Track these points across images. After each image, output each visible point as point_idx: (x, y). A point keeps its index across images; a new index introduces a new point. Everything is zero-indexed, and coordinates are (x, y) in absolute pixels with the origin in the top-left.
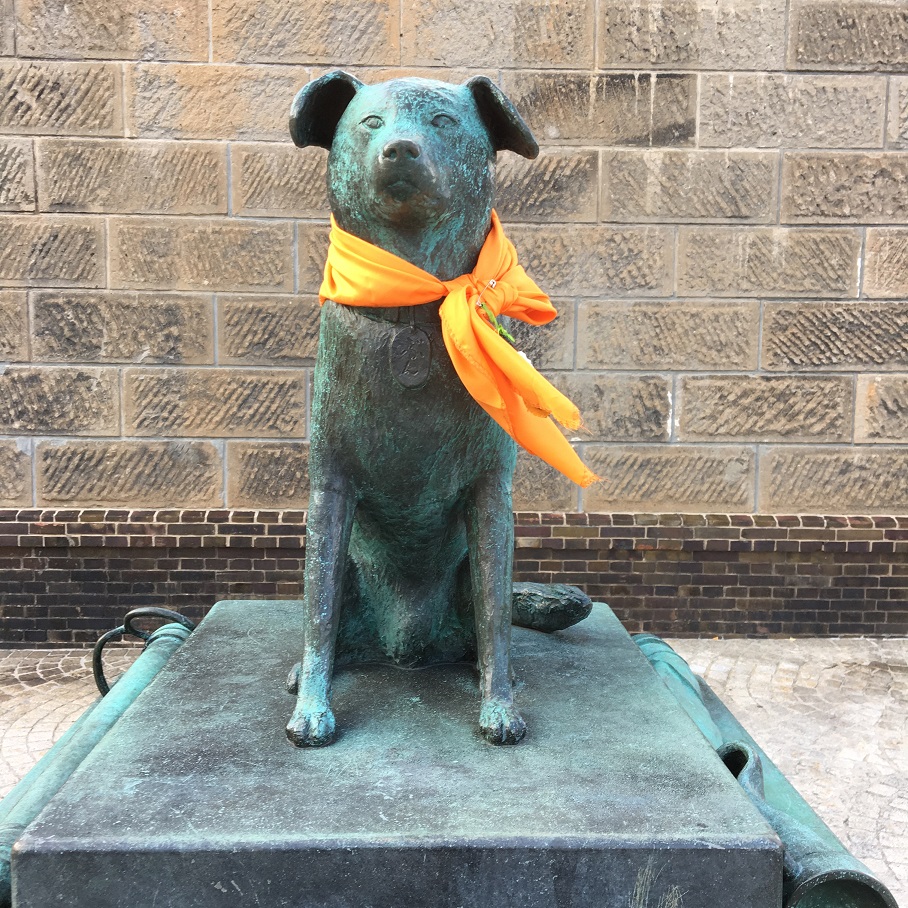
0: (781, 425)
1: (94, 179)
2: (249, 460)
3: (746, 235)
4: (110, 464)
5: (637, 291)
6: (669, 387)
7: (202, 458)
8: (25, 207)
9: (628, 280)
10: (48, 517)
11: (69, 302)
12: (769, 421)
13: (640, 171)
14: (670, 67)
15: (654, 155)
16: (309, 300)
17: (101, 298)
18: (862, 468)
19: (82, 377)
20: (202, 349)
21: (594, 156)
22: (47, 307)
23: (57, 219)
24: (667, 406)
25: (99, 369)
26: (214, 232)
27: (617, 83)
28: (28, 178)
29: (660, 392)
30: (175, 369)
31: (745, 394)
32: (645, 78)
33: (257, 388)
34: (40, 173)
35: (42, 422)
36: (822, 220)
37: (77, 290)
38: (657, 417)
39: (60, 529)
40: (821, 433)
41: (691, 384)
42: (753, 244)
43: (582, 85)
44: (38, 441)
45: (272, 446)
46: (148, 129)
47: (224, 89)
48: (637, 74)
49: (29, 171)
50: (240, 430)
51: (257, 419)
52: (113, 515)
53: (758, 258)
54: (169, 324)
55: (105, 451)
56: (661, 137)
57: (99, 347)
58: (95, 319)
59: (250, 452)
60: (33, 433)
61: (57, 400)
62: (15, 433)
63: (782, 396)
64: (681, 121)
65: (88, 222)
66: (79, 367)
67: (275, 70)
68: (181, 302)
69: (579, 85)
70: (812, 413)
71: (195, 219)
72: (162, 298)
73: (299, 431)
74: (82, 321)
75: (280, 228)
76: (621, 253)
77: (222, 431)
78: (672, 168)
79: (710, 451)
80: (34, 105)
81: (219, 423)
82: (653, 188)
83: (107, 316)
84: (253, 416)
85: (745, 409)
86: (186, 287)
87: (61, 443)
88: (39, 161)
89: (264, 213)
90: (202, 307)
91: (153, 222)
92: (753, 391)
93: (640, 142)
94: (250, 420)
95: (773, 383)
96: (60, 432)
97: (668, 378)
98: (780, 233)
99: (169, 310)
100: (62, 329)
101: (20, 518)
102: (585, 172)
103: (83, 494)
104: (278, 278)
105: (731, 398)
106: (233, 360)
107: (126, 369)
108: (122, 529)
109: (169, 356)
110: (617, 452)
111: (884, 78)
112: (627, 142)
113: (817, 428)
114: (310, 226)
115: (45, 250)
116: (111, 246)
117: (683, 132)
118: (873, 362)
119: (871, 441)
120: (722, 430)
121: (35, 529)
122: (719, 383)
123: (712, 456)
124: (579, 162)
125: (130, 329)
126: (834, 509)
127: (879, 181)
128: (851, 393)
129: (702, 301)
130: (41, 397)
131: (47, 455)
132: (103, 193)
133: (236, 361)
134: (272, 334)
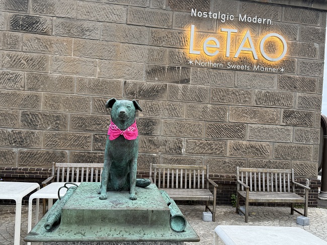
0: (210, 151)
1: (39, 83)
2: (75, 156)
3: (201, 106)
4: (38, 156)
5: (176, 117)
6: (183, 141)
7: (63, 155)
8: (21, 89)
9: (174, 115)
10: (20, 170)
11: (31, 113)
12: (206, 150)
13: (177, 89)
14: (184, 65)
15: (180, 86)
16: (94, 116)
17: (39, 113)
18: (228, 163)
19: (33, 133)
20: (65, 127)
21: (166, 85)
22: (24, 114)
23: (29, 92)
24: (182, 146)
25: (37, 131)
26: (71, 98)
27: (172, 69)
28: (22, 82)
29: (181, 142)
30: (57, 132)
31: (201, 144)
32: (179, 68)
33: (79, 137)
34: (26, 80)
35: (21, 144)
36: (219, 103)
37: (33, 110)
38: (180, 148)
39: (23, 173)
40: (219, 154)
41: (188, 140)
42: (203, 108)
43: (164, 68)
44: (19, 149)
45: (82, 152)
46: (55, 71)
47: (75, 63)
48: (177, 67)
49: (23, 80)
50: (73, 148)
51: (78, 145)
52: (38, 170)
53: (204, 111)
54: (57, 120)
55: (37, 152)
56: (182, 82)
57: (37, 125)
58: (37, 118)
59: (76, 154)
60: (18, 147)
61: (25, 139)
62: (13, 147)
63: (210, 145)
64: (187, 78)
65: (38, 93)
66: (32, 130)
67: (88, 59)
68: (61, 115)
69: (163, 68)
70: (216, 149)
71: (66, 94)
72: (55, 113)
73: (89, 149)
74: (33, 118)
75: (88, 97)
76: (172, 108)
77: (69, 148)
78: (185, 89)
79: (193, 157)
80: (26, 63)
81: (68, 146)
82: (180, 93)
83: (40, 117)
85: (201, 147)
86: (62, 111)
87: (25, 150)
88: (26, 77)
89: (84, 93)
90: (66, 116)
91: (55, 94)
92: (203, 143)
93: (177, 82)
94: (76, 145)
95: (208, 141)
96: (25, 147)
97: (183, 139)
98: (209, 106)
99: (57, 117)
100: (28, 120)
101: (12, 170)
102: (164, 89)
103: (30, 164)
104: (86, 110)
105: (198, 144)
106: (73, 130)
107: (45, 131)
108: (40, 173)
109: (56, 128)
110: (170, 157)
111: (234, 71)
112: (174, 82)
113: (218, 153)
114: (96, 98)
115: (25, 100)
116: (42, 100)
117: (187, 81)
118: (231, 138)
119: (230, 156)
120: (196, 152)
121: (16, 172)
122: (195, 141)
123: (193, 158)
124: (163, 86)
125: (46, 121)
126: (222, 173)
127: (232, 95)
128: (226, 145)
129: (191, 121)
130: (21, 138)
131: (21, 153)
132: (42, 86)
133: (74, 130)
134: (84, 124)
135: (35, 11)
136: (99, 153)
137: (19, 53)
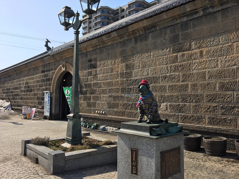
2: (209, 118)
4: (189, 117)
8: (178, 82)
17: (188, 94)
19: (185, 105)
22: (181, 95)
23: (182, 83)
25: (187, 104)
26: (203, 83)
30: (198, 104)
33: (210, 107)
37: (185, 93)
44: (180, 114)
45: (213, 116)
46: (194, 70)
47: (205, 62)
49: (179, 77)
54: (197, 97)
55: (188, 115)
57: (187, 101)
59: (209, 116)
60: (179, 112)
62: (176, 112)
66: (185, 103)
68: (199, 94)
71: (201, 81)
72: (196, 93)
73: (217, 114)
74: (185, 97)
75: (214, 82)
80: (180, 69)
81: (204, 112)
84: (210, 111)
86: (199, 92)
87: (182, 114)
89: (211, 80)
90: (202, 94)
91: (195, 83)
94: (209, 112)
96: (182, 112)
99: (197, 95)
100: (183, 98)
104: (213, 89)
106: (206, 102)
107: (191, 104)
109: (197, 102)
114: (218, 81)
115: (181, 87)
116: (190, 87)
125: (191, 98)
130: (180, 107)
132: (188, 79)
134: (212, 98)
135: (182, 40)
136: (224, 117)
137: (177, 64)
